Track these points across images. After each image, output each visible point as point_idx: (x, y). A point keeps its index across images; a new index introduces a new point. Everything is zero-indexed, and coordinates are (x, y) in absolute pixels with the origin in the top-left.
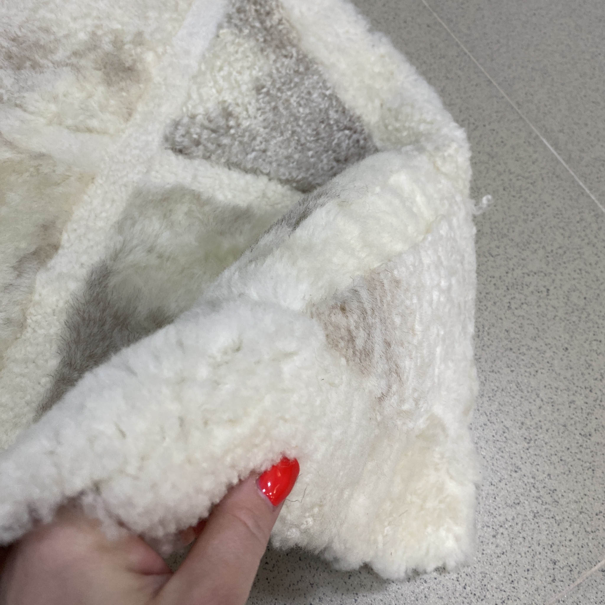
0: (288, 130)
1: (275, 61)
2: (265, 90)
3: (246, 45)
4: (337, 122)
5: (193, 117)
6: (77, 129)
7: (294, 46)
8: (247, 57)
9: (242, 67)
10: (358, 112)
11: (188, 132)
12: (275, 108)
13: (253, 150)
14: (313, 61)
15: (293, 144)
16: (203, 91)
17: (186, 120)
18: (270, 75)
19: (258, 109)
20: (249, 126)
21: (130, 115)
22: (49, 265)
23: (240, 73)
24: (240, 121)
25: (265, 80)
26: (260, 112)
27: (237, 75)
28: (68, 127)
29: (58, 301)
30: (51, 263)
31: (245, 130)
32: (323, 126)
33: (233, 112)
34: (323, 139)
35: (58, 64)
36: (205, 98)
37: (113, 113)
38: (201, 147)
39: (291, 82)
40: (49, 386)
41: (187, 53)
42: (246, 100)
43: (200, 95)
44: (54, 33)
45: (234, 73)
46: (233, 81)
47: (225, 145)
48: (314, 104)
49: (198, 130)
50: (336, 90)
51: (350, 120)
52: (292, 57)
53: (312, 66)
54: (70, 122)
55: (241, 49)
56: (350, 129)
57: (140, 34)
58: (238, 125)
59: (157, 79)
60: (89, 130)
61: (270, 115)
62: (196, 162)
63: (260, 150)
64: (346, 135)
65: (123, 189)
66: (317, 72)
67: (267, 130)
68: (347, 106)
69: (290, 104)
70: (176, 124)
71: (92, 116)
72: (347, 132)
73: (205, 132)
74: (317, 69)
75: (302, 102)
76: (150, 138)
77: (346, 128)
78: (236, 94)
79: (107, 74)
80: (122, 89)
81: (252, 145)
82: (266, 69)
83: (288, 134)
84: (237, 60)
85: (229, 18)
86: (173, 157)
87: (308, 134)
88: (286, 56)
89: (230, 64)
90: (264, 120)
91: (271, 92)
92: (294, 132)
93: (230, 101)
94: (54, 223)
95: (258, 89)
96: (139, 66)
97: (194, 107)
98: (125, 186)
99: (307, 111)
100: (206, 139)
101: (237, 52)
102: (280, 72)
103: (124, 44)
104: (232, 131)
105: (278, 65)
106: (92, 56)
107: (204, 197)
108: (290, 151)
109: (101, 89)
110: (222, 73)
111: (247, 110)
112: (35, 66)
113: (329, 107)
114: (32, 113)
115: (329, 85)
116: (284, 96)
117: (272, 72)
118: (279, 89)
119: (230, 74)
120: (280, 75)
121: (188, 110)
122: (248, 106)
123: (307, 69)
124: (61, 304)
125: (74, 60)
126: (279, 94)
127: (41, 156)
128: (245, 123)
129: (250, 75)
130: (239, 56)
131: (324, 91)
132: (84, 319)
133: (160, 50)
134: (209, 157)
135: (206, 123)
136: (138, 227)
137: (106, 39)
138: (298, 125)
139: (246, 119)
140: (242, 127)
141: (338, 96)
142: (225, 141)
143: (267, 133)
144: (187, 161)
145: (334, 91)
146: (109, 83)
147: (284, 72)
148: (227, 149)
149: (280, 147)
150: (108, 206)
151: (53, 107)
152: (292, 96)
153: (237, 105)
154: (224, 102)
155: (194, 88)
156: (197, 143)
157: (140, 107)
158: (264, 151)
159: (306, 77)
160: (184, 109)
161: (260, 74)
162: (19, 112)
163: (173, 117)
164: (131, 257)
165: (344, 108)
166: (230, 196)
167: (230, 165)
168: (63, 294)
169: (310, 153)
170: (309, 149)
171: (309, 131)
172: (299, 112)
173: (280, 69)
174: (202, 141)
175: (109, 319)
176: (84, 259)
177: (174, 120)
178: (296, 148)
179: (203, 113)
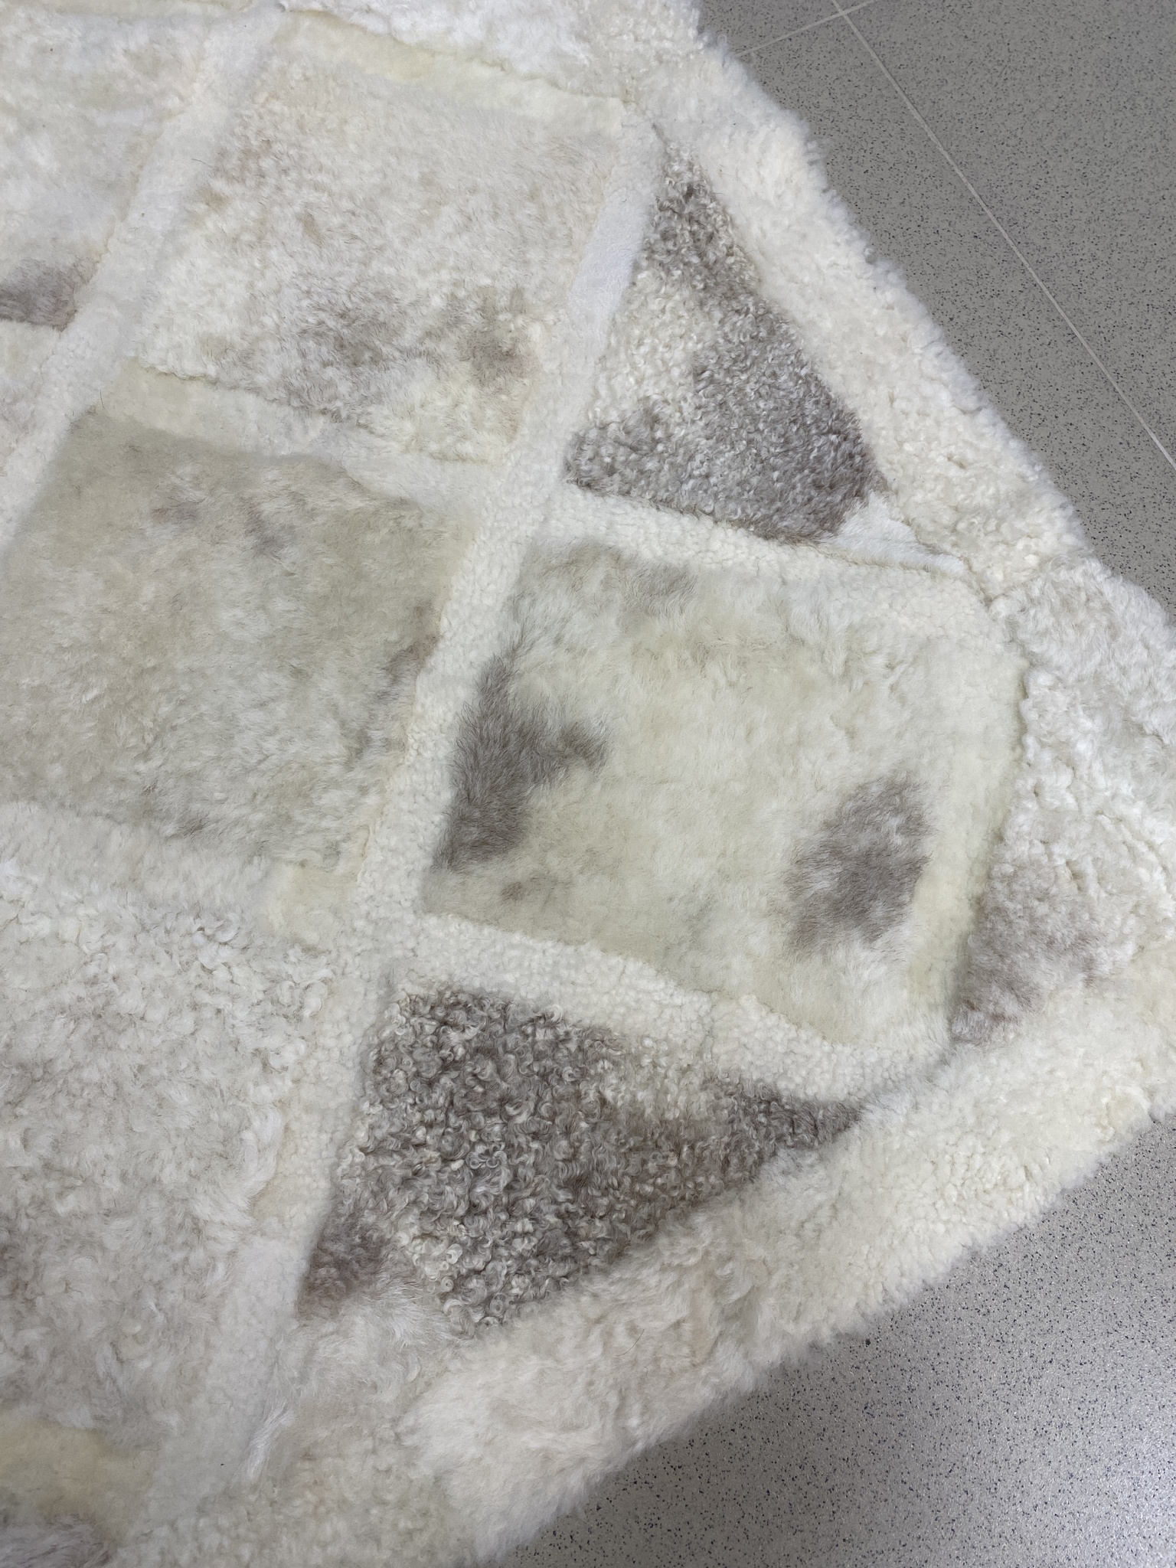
0: (741, 440)
1: (722, 322)
2: (707, 374)
3: (677, 297)
4: (817, 420)
5: (604, 427)
6: (442, 458)
7: (751, 293)
8: (680, 317)
9: (672, 337)
10: (851, 405)
11: (597, 454)
12: (722, 405)
13: (690, 477)
14: (780, 319)
15: (749, 462)
16: (617, 382)
17: (593, 434)
18: (714, 348)
19: (699, 408)
20: (684, 437)
21: (515, 429)
22: (429, 665)
23: (668, 346)
24: (670, 431)
25: (707, 357)
26: (700, 412)
27: (664, 350)
28: (431, 455)
29: (445, 714)
30: (431, 662)
31: (679, 445)
32: (795, 429)
33: (661, 416)
34: (794, 449)
35: (408, 353)
36: (619, 395)
37: (491, 430)
38: (616, 477)
39: (746, 358)
40: (445, 825)
41: (589, 318)
42: (679, 393)
43: (611, 388)
44: (396, 301)
45: (661, 349)
46: (659, 363)
47: (651, 471)
48: (782, 393)
49: (611, 451)
50: (816, 367)
51: (837, 418)
52: (747, 313)
53: (780, 327)
54: (434, 447)
55: (670, 305)
56: (837, 433)
57: (517, 292)
58: (669, 437)
59: (549, 367)
60: (462, 458)
61: (715, 417)
62: (612, 500)
63: (700, 476)
64: (832, 443)
65: (514, 548)
66: (786, 337)
67: (711, 442)
68: (832, 394)
69: (745, 395)
70: (580, 442)
71: (464, 438)
72: (833, 437)
73: (622, 450)
74: (786, 332)
75: (763, 391)
76: (546, 467)
77: (831, 431)
78: (663, 384)
79: (478, 367)
80: (500, 390)
81: (689, 468)
82: (708, 337)
83: (742, 446)
84: (664, 324)
85: (650, 249)
86: (578, 494)
87: (772, 444)
88: (738, 312)
89: (653, 333)
90: (707, 425)
91: (716, 376)
92: (750, 442)
93: (655, 397)
94: (429, 603)
95: (697, 373)
96: (521, 349)
97: (605, 410)
98: (517, 543)
99: (771, 405)
100: (623, 463)
101: (663, 311)
102: (730, 341)
103: (497, 313)
104: (660, 448)
105: (727, 329)
106: (453, 338)
107: (626, 555)
108: (744, 472)
109: (472, 390)
110: (643, 350)
111: (680, 410)
112: (377, 359)
113: (804, 396)
114: (382, 436)
115: (805, 358)
116: (736, 383)
117: (717, 342)
118: (728, 370)
119: (654, 350)
120: (730, 346)
121: (595, 417)
122: (682, 403)
123: (772, 332)
124: (450, 718)
125: (429, 344)
126: (728, 380)
127: (402, 503)
128: (679, 432)
129: (684, 349)
130: (667, 317)
131: (797, 370)
132: (481, 739)
133: (550, 318)
134: (628, 493)
135: (623, 436)
136: (540, 607)
137: (471, 306)
138: (757, 430)
139: (679, 424)
140: (674, 440)
141: (820, 377)
142: (651, 465)
143: (710, 448)
144: (599, 501)
145: (812, 369)
146: (481, 381)
147: (735, 340)
148: (653, 478)
149: (730, 467)
150: (496, 573)
151: (409, 427)
152: (747, 381)
153: (666, 401)
154: (648, 398)
155: (602, 379)
156: (611, 471)
157: (527, 417)
158: (707, 476)
159: (768, 348)
160: (591, 416)
161: (700, 346)
162: (363, 435)
163: (575, 429)
164: (533, 653)
165: (828, 397)
166: (660, 553)
167: (659, 503)
168: (451, 704)
169: (776, 475)
170: (774, 469)
171: (774, 439)
172: (758, 407)
173: (730, 336)
174: (617, 466)
175: (513, 737)
176: (473, 655)
177: (576, 434)
178: (753, 468)
179: (618, 420)
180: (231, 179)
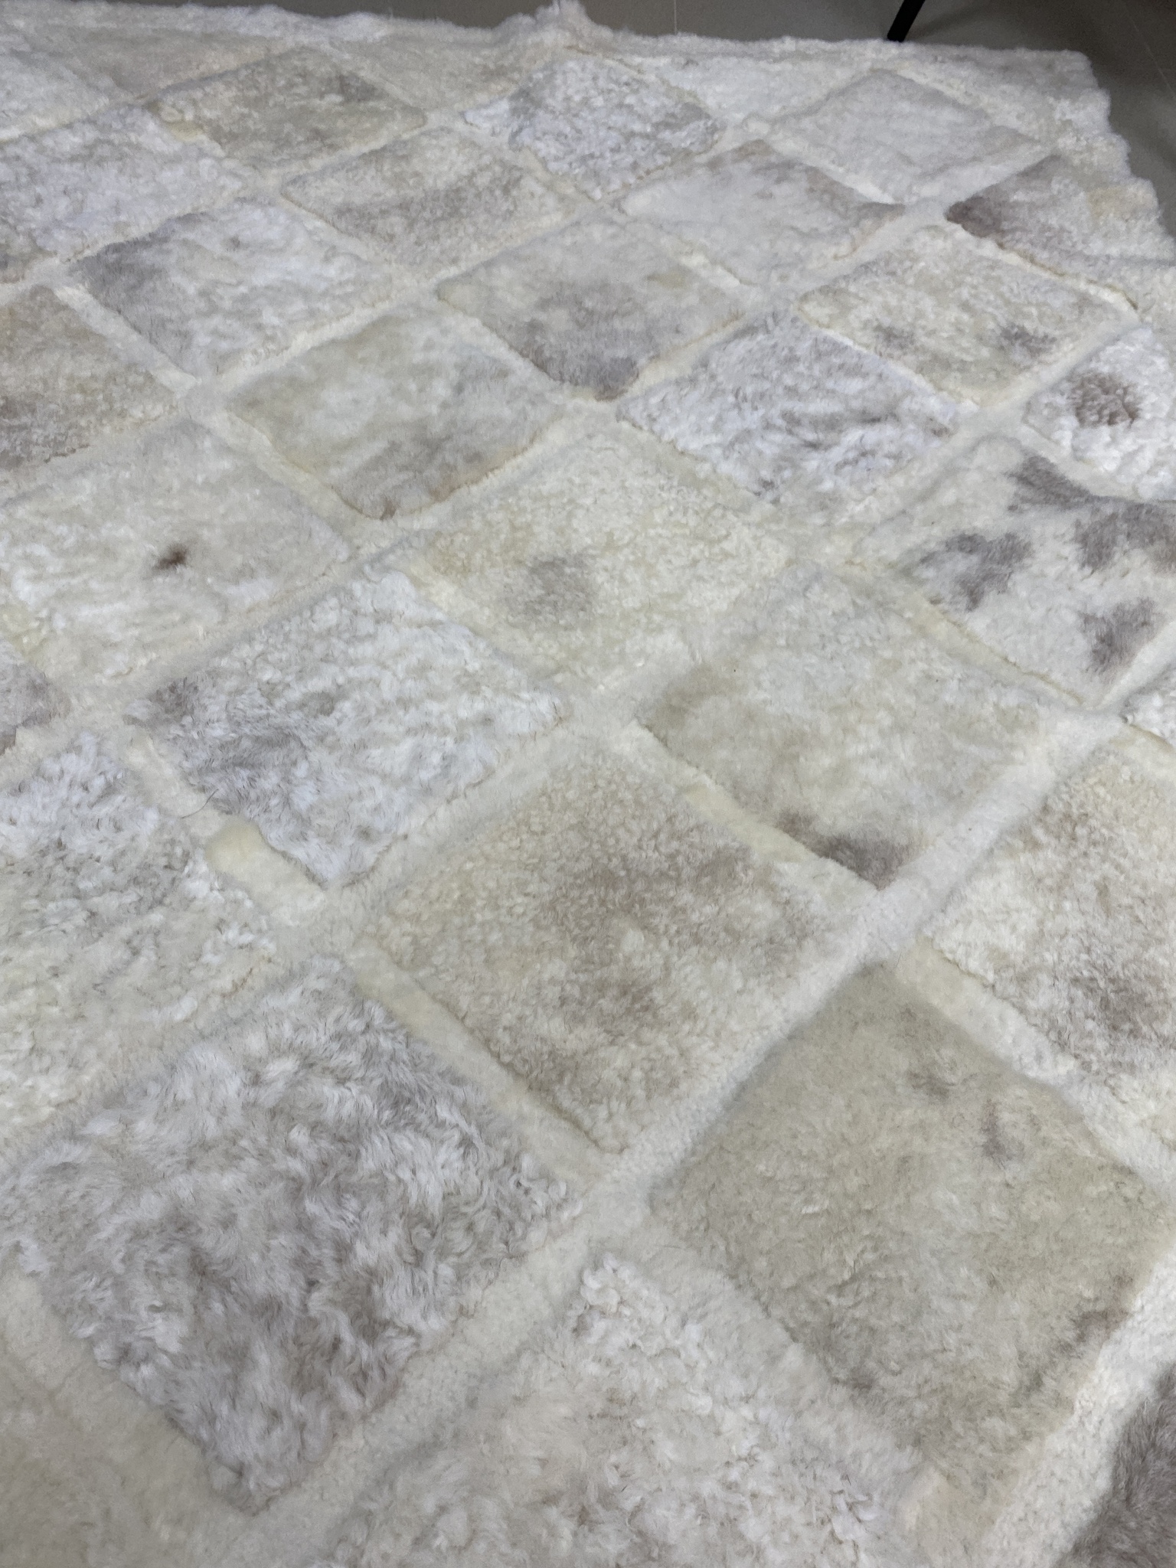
180: (1048, 830)
